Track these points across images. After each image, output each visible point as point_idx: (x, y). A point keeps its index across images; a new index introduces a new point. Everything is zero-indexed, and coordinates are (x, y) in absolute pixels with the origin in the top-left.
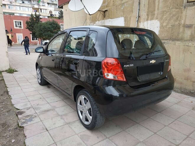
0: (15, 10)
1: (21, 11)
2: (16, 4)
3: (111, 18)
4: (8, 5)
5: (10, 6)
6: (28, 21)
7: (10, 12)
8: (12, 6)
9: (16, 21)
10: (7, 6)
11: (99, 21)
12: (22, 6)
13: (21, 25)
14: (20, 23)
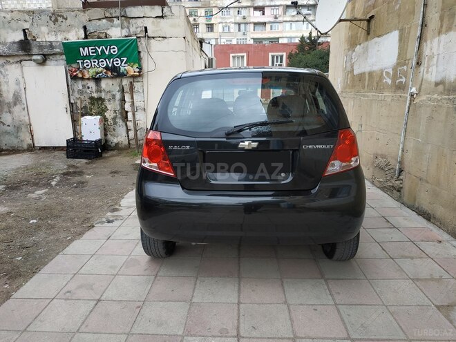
0: (281, 32)
1: (293, 32)
2: (285, 19)
3: (379, 36)
4: (270, 22)
5: (273, 25)
6: (293, 52)
7: (272, 36)
8: (277, 25)
9: (273, 54)
10: (268, 26)
11: (360, 44)
12: (296, 21)
13: (281, 62)
14: (282, 57)
